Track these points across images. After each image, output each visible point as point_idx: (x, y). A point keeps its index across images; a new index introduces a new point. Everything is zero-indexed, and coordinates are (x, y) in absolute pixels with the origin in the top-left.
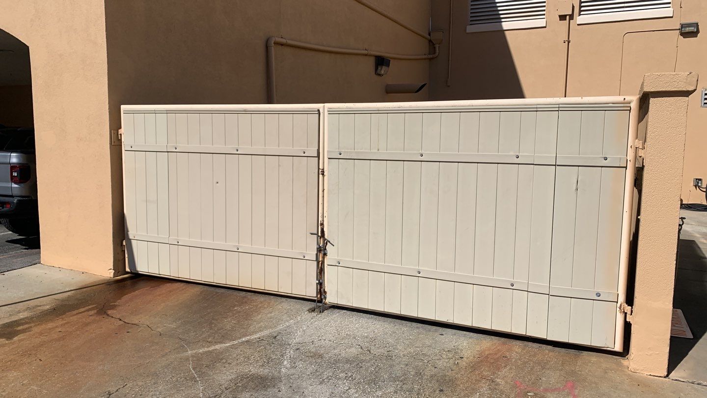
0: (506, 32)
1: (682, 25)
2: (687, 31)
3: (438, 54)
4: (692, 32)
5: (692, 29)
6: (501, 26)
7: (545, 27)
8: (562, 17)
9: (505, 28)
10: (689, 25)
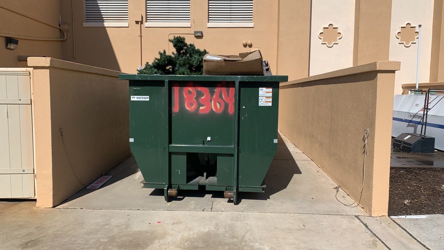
0: (107, 28)
1: (195, 32)
2: (197, 35)
3: (66, 38)
4: (200, 36)
5: (199, 34)
6: (103, 25)
7: (128, 27)
8: (137, 22)
9: (106, 26)
10: (198, 32)
